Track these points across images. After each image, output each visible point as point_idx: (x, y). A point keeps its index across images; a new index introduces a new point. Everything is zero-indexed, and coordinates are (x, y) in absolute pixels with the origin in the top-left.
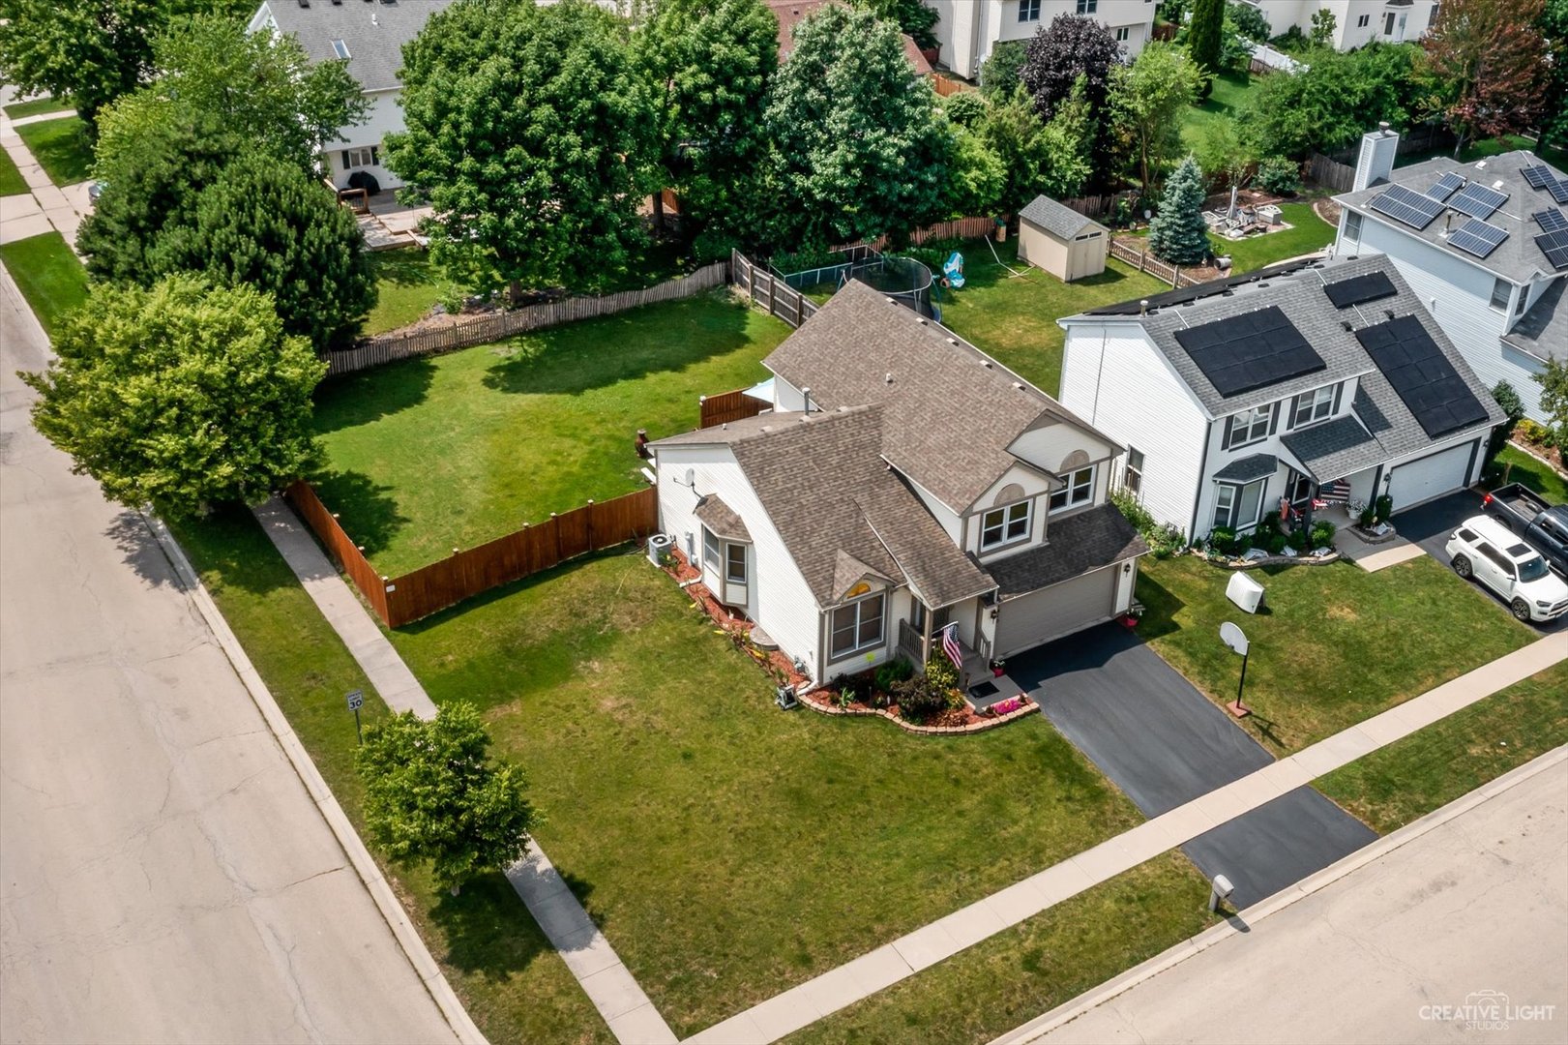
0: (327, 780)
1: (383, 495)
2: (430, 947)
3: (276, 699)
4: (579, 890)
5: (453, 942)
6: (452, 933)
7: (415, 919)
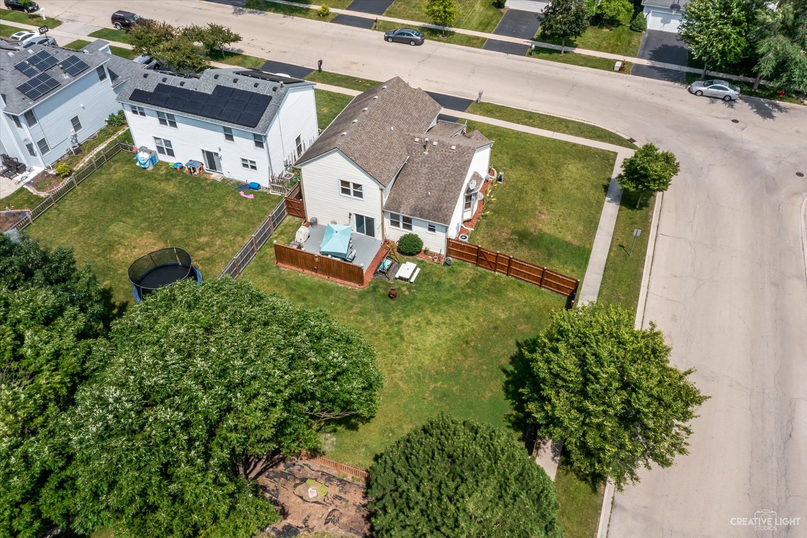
0: (644, 260)
1: (511, 368)
2: (655, 202)
3: (637, 301)
4: (606, 188)
5: (648, 198)
6: (647, 200)
7: (652, 209)
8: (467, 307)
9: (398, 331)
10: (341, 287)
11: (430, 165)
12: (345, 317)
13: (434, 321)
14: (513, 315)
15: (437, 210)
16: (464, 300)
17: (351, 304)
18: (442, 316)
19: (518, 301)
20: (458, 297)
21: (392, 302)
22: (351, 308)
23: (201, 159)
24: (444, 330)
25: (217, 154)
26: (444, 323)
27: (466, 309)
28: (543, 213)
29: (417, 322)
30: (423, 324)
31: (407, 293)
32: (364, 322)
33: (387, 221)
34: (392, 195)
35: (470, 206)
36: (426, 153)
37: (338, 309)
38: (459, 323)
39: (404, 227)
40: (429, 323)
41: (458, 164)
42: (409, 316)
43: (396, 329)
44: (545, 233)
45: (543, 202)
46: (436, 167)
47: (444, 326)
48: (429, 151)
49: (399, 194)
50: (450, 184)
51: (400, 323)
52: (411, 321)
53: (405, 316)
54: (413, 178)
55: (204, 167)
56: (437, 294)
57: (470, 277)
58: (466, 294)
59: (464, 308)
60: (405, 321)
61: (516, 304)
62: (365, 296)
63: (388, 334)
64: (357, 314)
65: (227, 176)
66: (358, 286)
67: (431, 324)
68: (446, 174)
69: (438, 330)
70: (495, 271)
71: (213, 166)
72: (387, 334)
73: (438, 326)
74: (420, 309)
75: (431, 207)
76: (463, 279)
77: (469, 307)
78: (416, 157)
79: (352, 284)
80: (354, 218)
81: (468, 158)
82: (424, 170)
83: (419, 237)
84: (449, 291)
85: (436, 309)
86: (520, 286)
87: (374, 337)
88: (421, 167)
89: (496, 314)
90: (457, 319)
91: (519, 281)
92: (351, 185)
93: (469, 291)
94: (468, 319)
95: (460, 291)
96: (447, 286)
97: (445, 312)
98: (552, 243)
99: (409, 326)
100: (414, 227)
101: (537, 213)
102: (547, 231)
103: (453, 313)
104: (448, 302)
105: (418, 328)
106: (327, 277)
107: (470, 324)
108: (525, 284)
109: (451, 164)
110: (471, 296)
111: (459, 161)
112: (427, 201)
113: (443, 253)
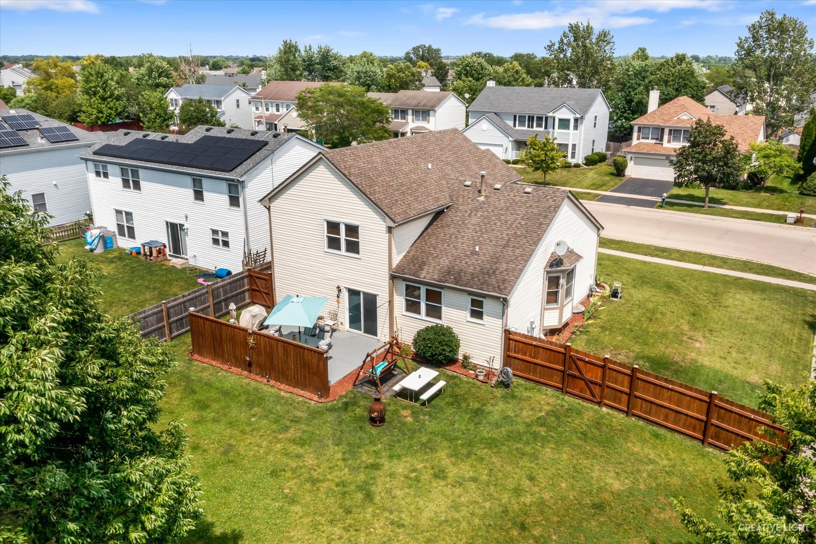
8: (534, 457)
9: (366, 483)
10: (283, 398)
11: (486, 213)
12: (264, 444)
13: (452, 472)
14: (642, 487)
15: (488, 273)
16: (527, 443)
17: (288, 423)
18: (472, 466)
19: (652, 462)
20: (513, 436)
21: (374, 431)
22: (286, 429)
23: (163, 237)
24: (473, 492)
25: (182, 225)
26: (474, 480)
27: (531, 462)
28: (696, 340)
29: (414, 471)
30: (426, 477)
31: (410, 419)
32: (298, 456)
33: (400, 302)
34: (412, 253)
35: (556, 301)
36: (482, 199)
37: (258, 429)
38: (511, 484)
39: (428, 315)
40: (440, 474)
41: (535, 211)
42: (399, 457)
43: (362, 477)
44: (702, 366)
45: (693, 327)
46: (495, 215)
47: (473, 485)
48: (486, 197)
49: (423, 252)
50: (516, 236)
51: (375, 467)
52: (401, 468)
53: (391, 457)
54: (452, 231)
55: (167, 250)
56: (471, 427)
57: (547, 408)
58: (535, 436)
59: (526, 459)
60: (387, 465)
61: (650, 467)
62: (323, 414)
63: (342, 484)
64: (294, 441)
65: (192, 262)
66: (316, 398)
67: (445, 478)
68: (512, 224)
69: (458, 491)
70: (599, 404)
71: (177, 248)
72: (337, 485)
73: (459, 483)
74: (428, 447)
75: (478, 268)
76: (532, 409)
77: (537, 458)
78: (462, 205)
79: (307, 394)
80: (345, 295)
81: (551, 203)
82: (474, 220)
83: (455, 330)
84: (497, 425)
85: (464, 451)
86: (657, 436)
87: (308, 486)
88: (470, 216)
89: (599, 479)
90: (506, 476)
91: (655, 428)
92: (343, 229)
93: (542, 431)
94: (531, 479)
95: (522, 428)
96: (496, 417)
97: (481, 459)
98: (720, 381)
99: (392, 475)
100: (444, 310)
101: (685, 338)
102: (708, 363)
103: (499, 464)
104: (492, 444)
105: (414, 481)
106: (265, 381)
107: (537, 489)
108: (669, 435)
109: (522, 211)
110: (544, 438)
111: (537, 207)
112: (473, 260)
113: (497, 365)
